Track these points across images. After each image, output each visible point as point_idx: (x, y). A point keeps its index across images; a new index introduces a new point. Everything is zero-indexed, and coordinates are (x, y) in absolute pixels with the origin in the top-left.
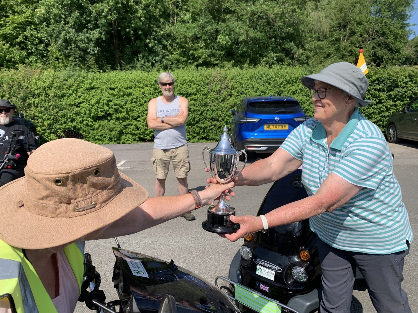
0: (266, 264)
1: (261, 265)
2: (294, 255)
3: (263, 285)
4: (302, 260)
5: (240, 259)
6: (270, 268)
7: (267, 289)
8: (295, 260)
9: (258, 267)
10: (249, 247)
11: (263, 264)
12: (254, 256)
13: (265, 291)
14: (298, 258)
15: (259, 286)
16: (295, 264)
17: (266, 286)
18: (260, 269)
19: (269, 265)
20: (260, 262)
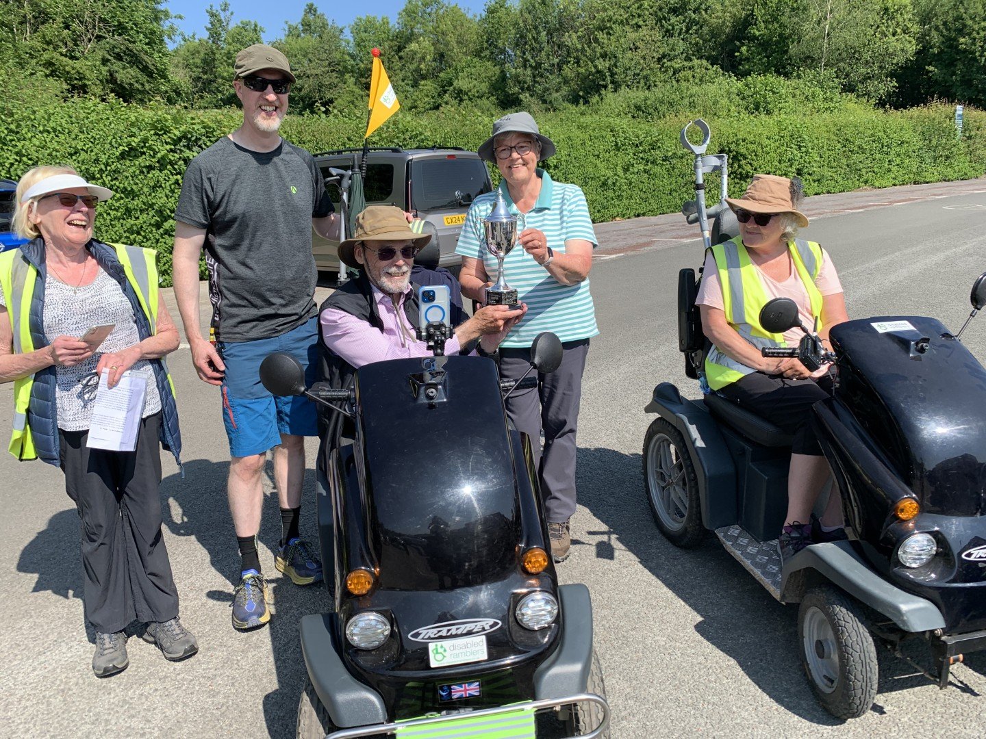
0: (454, 628)
1: (441, 637)
3: (460, 685)
6: (470, 633)
9: (431, 646)
11: (444, 633)
13: (470, 695)
15: (450, 693)
17: (470, 683)
18: (440, 650)
19: (463, 626)
20: (432, 632)
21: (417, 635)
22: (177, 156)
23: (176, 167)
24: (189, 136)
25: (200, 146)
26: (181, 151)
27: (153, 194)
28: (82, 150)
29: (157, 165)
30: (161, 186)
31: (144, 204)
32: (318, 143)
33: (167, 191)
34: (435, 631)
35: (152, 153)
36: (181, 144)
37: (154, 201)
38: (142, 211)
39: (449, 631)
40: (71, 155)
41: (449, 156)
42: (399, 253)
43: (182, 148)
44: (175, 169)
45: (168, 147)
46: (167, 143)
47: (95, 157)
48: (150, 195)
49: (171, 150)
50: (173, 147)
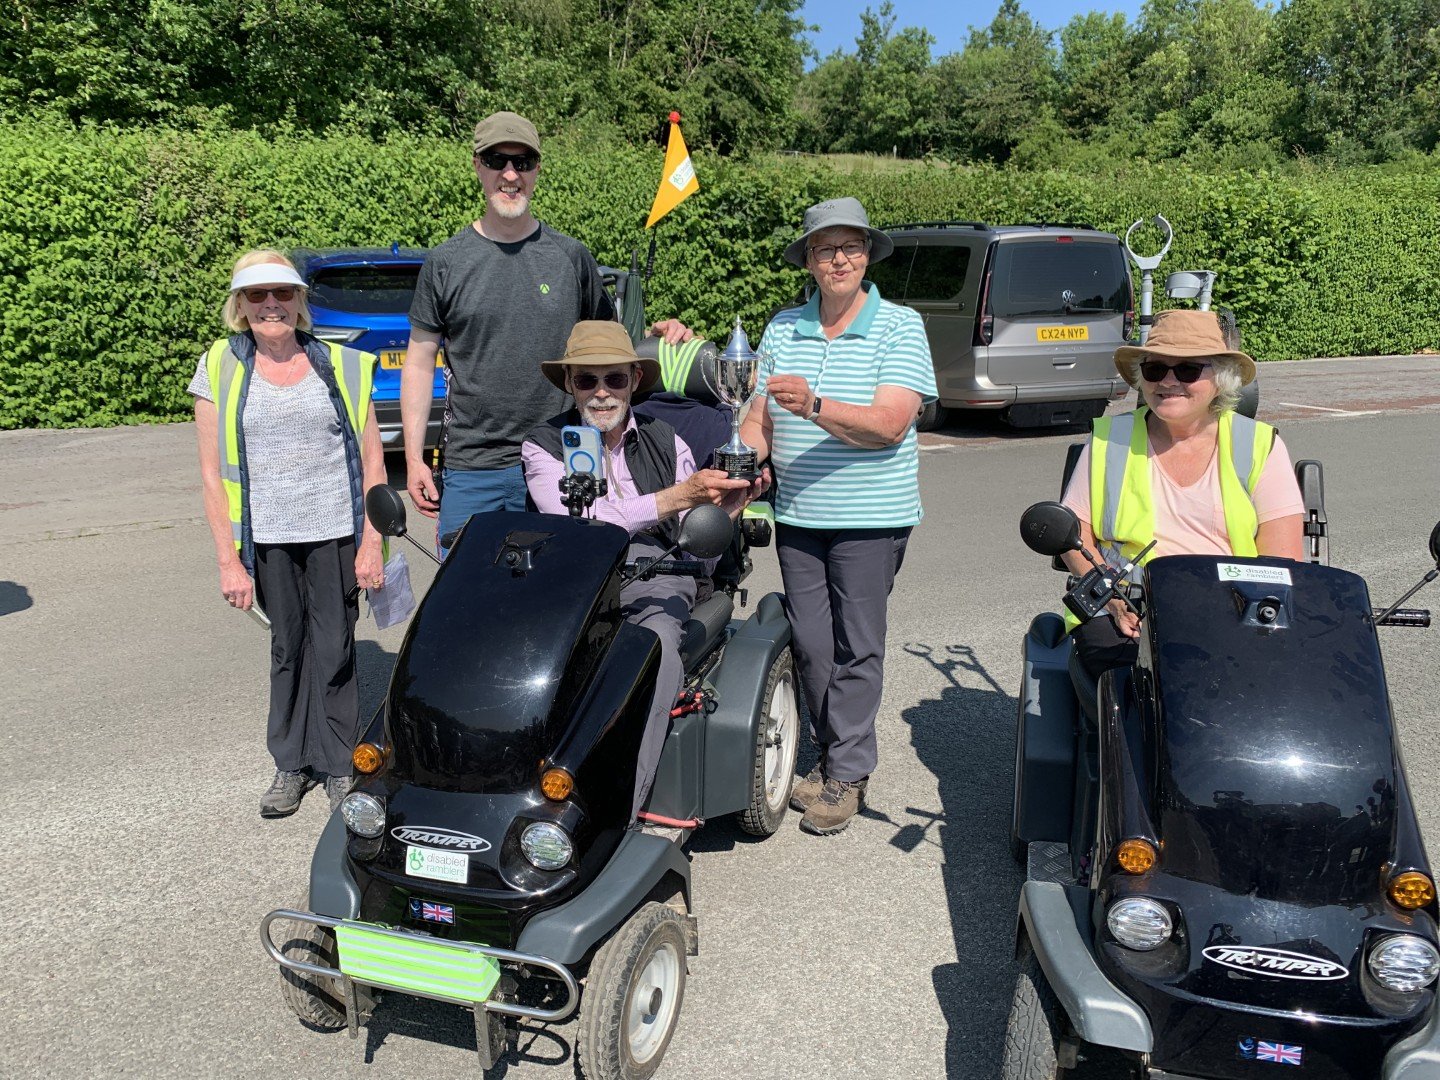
0: (437, 836)
1: (421, 843)
2: (524, 789)
3: (432, 904)
4: (549, 799)
5: (345, 837)
6: (453, 847)
7: (446, 914)
8: (527, 804)
9: (410, 850)
10: (372, 795)
11: (426, 839)
12: (393, 820)
13: (443, 921)
14: (536, 797)
15: (421, 911)
16: (530, 818)
17: (443, 906)
18: (418, 857)
19: (448, 837)
20: (414, 835)
21: (399, 833)
22: (712, 223)
23: (709, 238)
24: (732, 197)
25: (744, 212)
26: (719, 217)
27: (674, 274)
28: (598, 212)
29: (684, 235)
30: (686, 263)
31: (661, 285)
32: (911, 211)
33: (691, 270)
34: (418, 833)
35: (679, 219)
36: (720, 208)
37: (673, 282)
38: (657, 295)
39: (431, 837)
40: (584, 218)
41: (1061, 237)
42: (601, 382)
43: (720, 214)
44: (706, 241)
45: (701, 211)
46: (702, 206)
47: (609, 223)
48: (669, 274)
49: (706, 216)
50: (709, 211)
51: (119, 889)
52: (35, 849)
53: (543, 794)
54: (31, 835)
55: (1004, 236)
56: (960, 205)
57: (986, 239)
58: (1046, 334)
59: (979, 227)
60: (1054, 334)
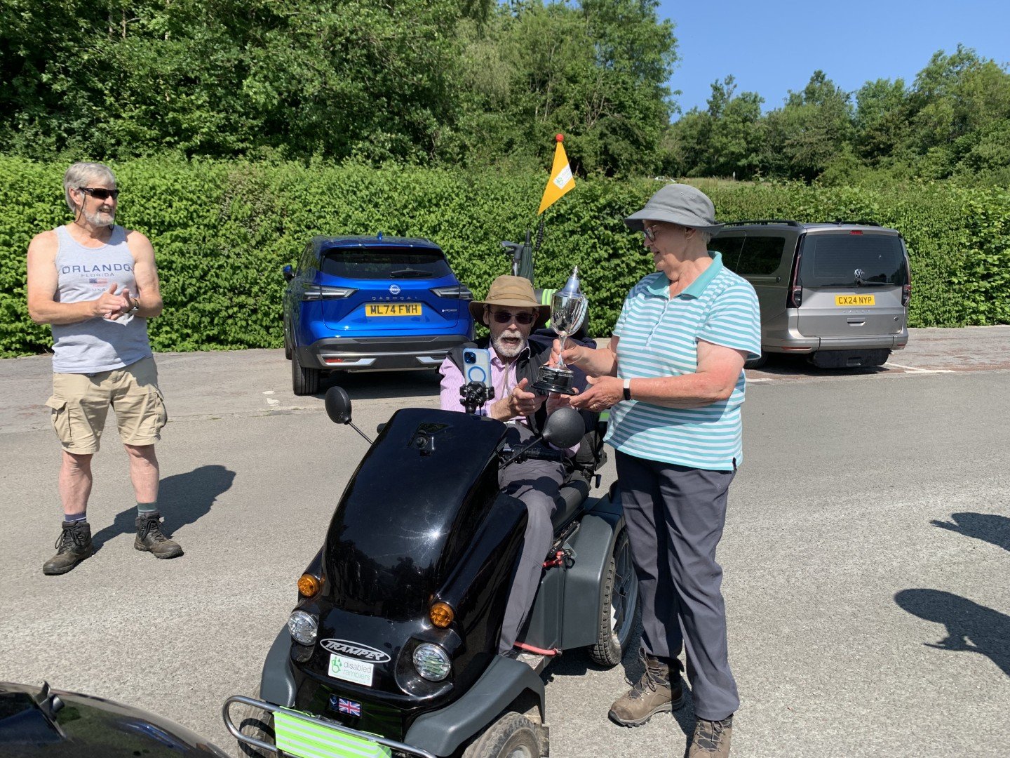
0: (352, 648)
1: (341, 652)
2: (417, 616)
3: (346, 700)
4: (435, 626)
5: (291, 644)
6: (362, 657)
7: (354, 709)
8: (419, 628)
9: (333, 657)
10: (309, 613)
11: (344, 649)
12: (324, 633)
13: (353, 714)
14: (426, 624)
15: (338, 704)
16: (420, 640)
17: (354, 702)
18: (338, 663)
19: (360, 649)
20: (336, 645)
21: (326, 643)
22: (599, 222)
23: (596, 232)
24: (614, 204)
25: (622, 214)
26: (604, 218)
27: (571, 256)
28: (520, 215)
29: (579, 229)
30: (579, 249)
31: (561, 264)
32: (743, 214)
33: (583, 254)
34: (339, 645)
35: (576, 219)
36: (605, 212)
37: (570, 262)
38: (558, 270)
39: (348, 649)
40: (510, 219)
41: (853, 231)
42: (513, 318)
43: (605, 216)
44: (594, 234)
45: (592, 214)
46: (592, 210)
47: (527, 222)
48: (568, 256)
49: (595, 217)
50: (597, 214)
51: (144, 670)
52: (95, 636)
53: (431, 621)
54: (94, 626)
55: (810, 230)
56: (779, 210)
57: (796, 233)
58: (842, 301)
59: (791, 224)
60: (848, 300)
